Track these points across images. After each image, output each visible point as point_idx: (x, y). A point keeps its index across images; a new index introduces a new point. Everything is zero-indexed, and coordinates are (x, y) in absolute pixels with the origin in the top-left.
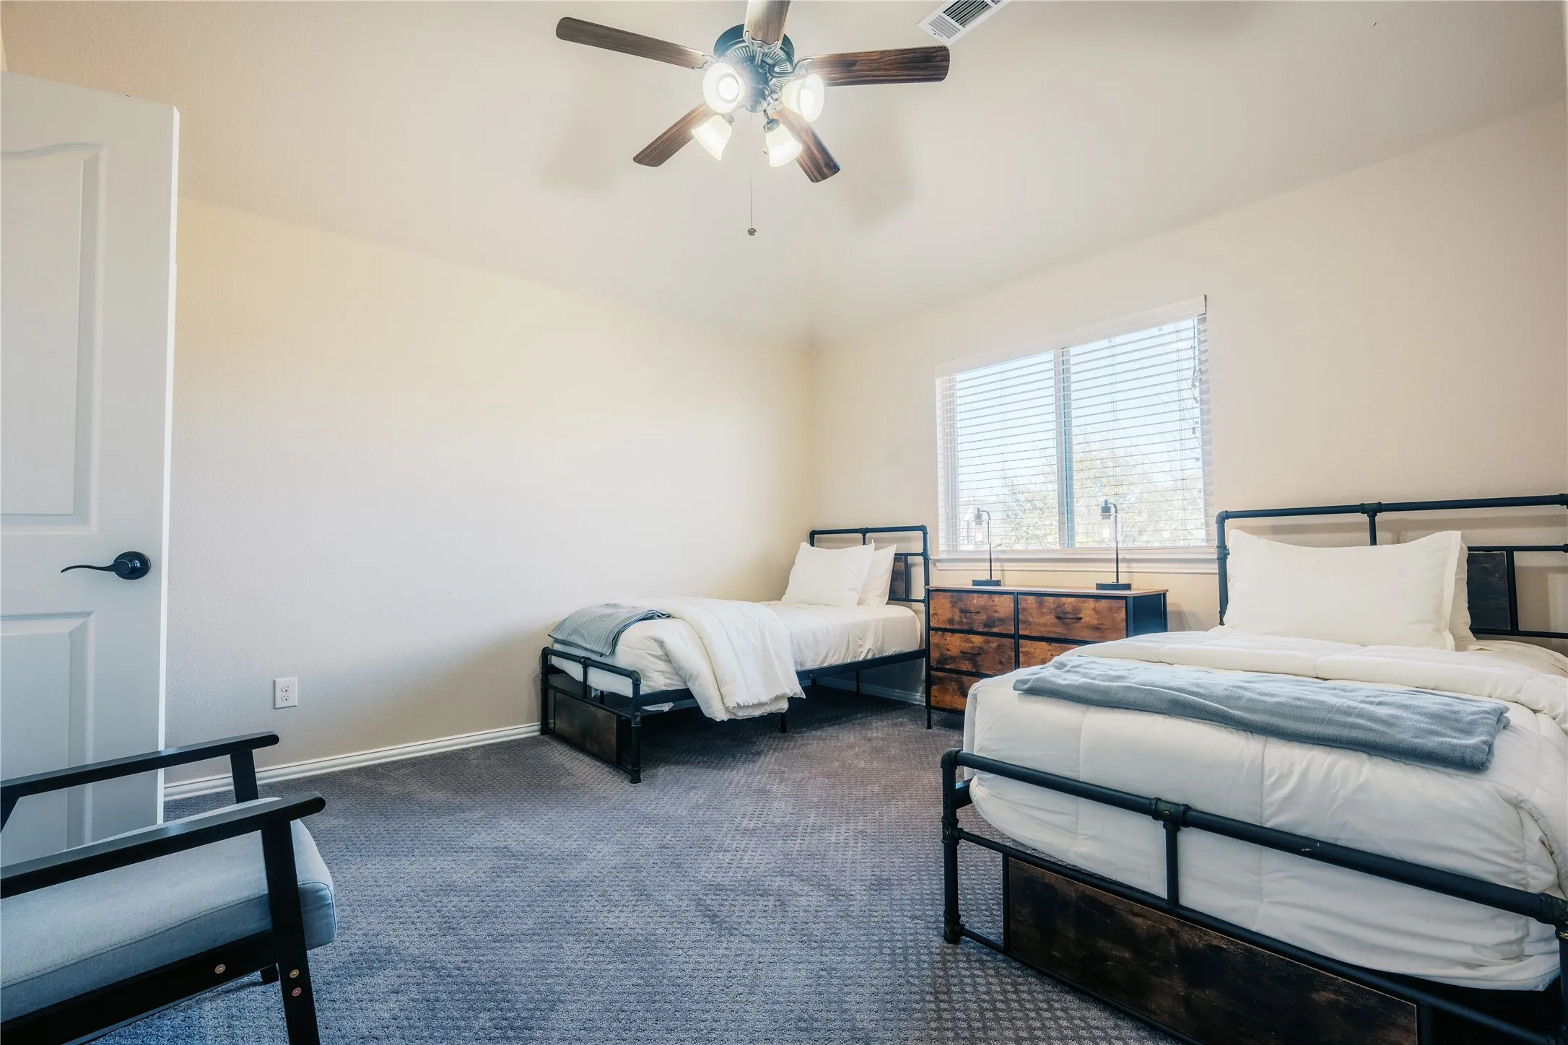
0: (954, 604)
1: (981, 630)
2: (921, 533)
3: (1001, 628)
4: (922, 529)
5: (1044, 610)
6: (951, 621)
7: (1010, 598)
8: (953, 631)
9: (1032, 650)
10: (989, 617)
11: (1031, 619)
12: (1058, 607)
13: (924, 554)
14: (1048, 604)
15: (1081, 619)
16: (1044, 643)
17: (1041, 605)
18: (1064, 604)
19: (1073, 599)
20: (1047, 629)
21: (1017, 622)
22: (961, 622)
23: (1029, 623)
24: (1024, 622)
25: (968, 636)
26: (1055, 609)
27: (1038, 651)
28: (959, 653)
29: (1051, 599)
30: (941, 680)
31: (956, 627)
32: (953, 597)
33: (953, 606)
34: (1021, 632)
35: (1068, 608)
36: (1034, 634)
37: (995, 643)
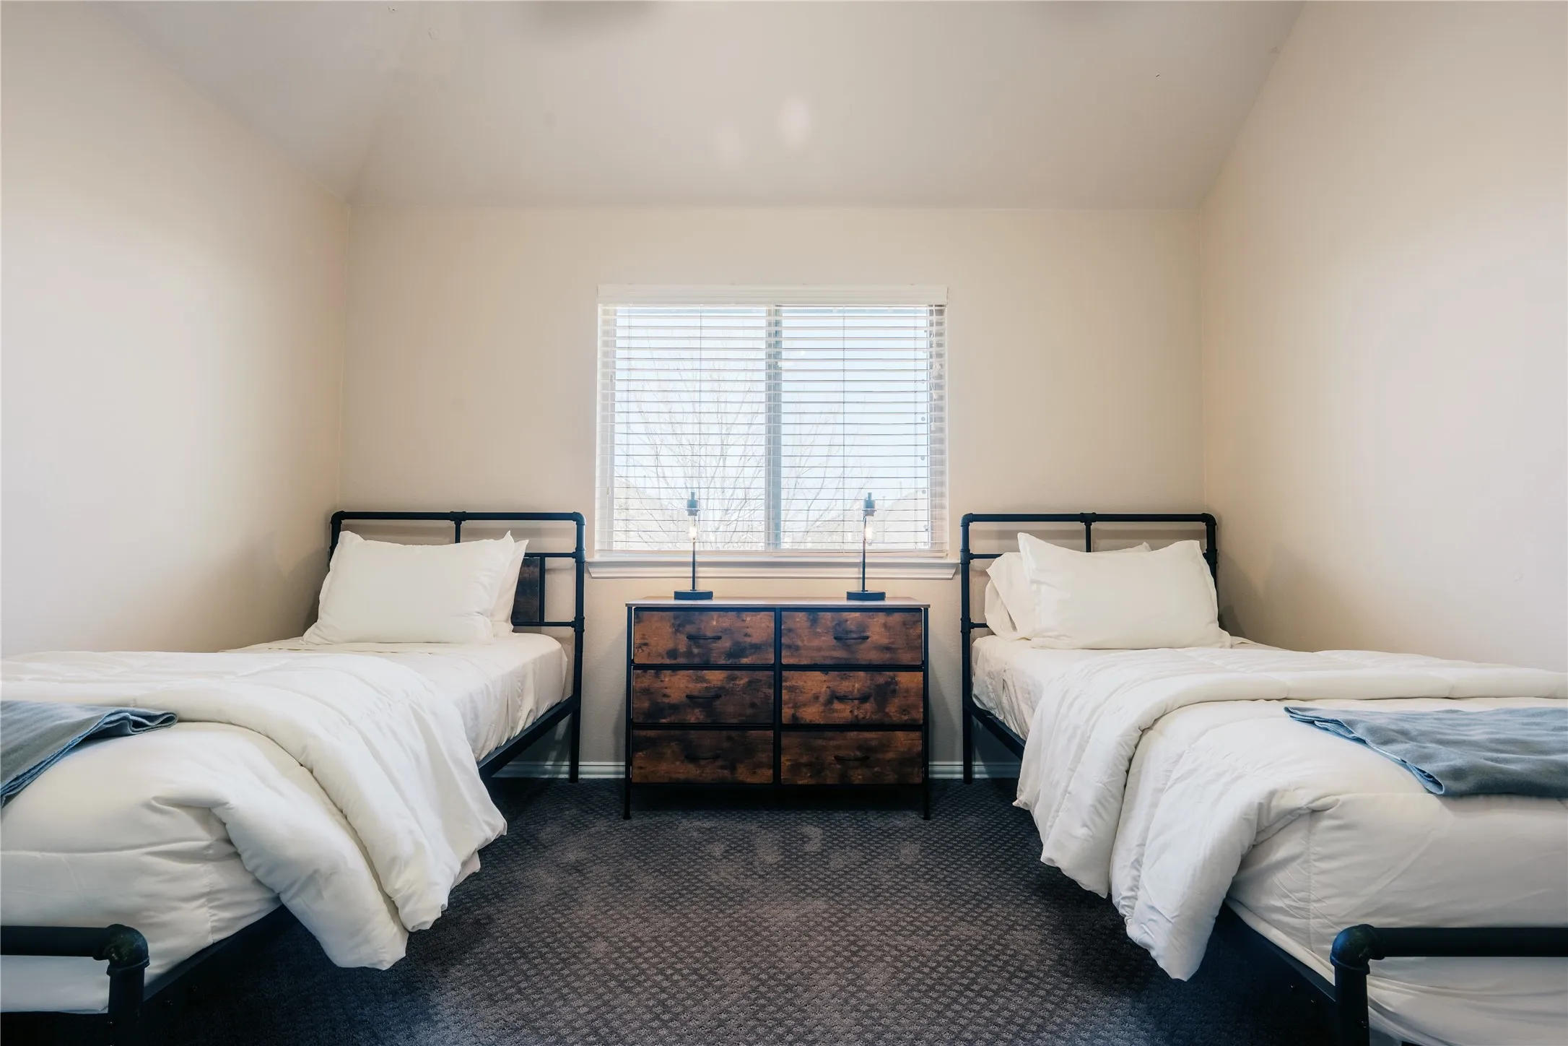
0: (678, 629)
1: (723, 662)
2: (572, 525)
3: (754, 657)
4: (576, 518)
5: (818, 630)
6: (673, 653)
7: (768, 615)
8: (675, 668)
9: (800, 683)
10: (737, 644)
11: (799, 643)
12: (839, 624)
13: (578, 555)
14: (823, 621)
15: (867, 638)
16: (818, 673)
17: (814, 622)
18: (847, 621)
19: (857, 614)
20: (822, 653)
21: (778, 647)
22: (689, 654)
23: (797, 648)
24: (789, 647)
25: (700, 673)
26: (834, 627)
27: (810, 683)
28: (684, 699)
29: (829, 615)
30: (651, 742)
31: (681, 660)
32: (676, 618)
33: (677, 631)
34: (784, 661)
35: (851, 626)
36: (804, 662)
37: (743, 679)
